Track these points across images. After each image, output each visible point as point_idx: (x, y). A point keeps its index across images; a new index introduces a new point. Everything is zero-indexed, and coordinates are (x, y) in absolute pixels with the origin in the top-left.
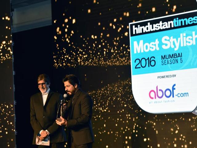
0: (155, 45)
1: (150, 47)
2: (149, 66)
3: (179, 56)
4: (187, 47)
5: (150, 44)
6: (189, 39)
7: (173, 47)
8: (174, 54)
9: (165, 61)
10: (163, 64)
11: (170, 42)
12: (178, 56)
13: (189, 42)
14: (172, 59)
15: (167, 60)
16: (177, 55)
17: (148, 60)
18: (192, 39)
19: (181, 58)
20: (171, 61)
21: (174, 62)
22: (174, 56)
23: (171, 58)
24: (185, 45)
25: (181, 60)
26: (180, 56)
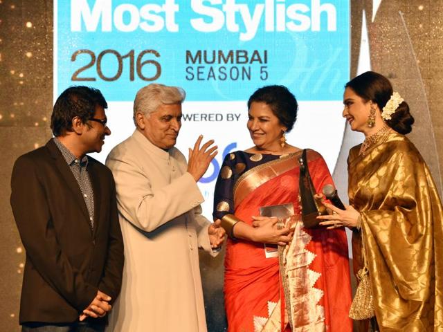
0: (163, 15)
1: (142, 20)
2: (132, 78)
3: (256, 57)
4: (286, 35)
5: (142, 9)
6: (298, 12)
7: (233, 27)
8: (238, 52)
9: (201, 70)
10: (190, 76)
11: (225, 13)
12: (253, 60)
13: (298, 23)
14: (229, 65)
15: (208, 66)
16: (250, 56)
17: (128, 59)
18: (309, 14)
19: (264, 65)
20: (222, 70)
21: (234, 76)
22: (238, 57)
23: (226, 61)
24: (281, 28)
25: (262, 72)
26: (259, 60)
